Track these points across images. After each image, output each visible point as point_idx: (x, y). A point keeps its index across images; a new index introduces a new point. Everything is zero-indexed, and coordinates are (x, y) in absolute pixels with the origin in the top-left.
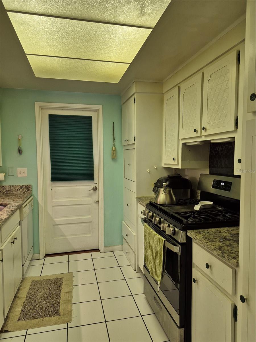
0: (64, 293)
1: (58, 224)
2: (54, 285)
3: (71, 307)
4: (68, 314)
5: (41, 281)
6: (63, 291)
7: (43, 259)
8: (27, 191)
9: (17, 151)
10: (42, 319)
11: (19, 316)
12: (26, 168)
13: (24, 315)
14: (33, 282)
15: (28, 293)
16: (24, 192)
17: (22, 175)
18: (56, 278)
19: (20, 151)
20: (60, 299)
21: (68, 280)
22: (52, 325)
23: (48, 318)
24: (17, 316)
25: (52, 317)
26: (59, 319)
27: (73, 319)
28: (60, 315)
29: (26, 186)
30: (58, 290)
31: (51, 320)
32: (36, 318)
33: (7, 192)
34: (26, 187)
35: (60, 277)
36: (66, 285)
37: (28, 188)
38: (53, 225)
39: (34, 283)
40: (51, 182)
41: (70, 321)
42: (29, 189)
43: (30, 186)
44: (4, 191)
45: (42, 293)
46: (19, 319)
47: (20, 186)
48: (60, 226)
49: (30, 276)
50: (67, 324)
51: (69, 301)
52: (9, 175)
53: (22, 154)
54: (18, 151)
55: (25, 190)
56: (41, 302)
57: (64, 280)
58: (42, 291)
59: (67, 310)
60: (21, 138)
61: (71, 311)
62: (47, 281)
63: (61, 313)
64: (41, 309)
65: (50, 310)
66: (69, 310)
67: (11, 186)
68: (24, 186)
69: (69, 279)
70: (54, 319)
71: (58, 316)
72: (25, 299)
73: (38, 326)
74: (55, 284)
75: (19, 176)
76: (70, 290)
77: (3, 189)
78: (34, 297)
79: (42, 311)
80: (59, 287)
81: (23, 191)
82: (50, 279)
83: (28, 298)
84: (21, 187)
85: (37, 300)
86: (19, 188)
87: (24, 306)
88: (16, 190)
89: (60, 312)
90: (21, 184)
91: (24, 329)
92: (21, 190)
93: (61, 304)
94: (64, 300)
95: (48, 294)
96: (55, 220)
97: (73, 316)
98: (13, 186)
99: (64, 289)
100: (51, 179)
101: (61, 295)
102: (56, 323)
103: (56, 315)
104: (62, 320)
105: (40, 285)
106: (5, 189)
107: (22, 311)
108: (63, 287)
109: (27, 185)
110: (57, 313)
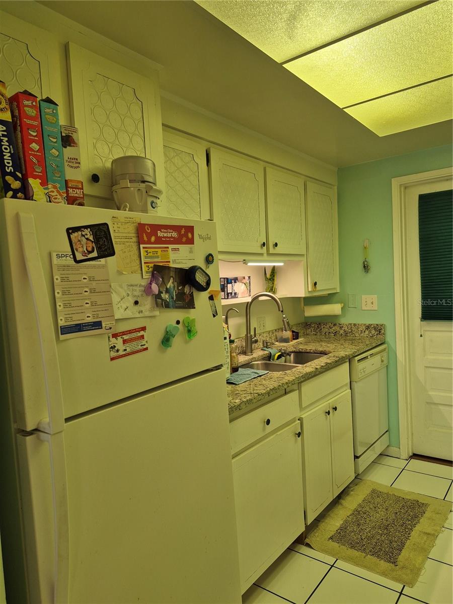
0: (418, 532)
1: (437, 402)
2: (407, 511)
3: (423, 562)
4: (411, 570)
5: (388, 494)
6: (418, 528)
7: (407, 460)
8: (377, 334)
9: (361, 266)
10: (364, 554)
11: (333, 533)
12: (376, 296)
13: (340, 536)
14: (374, 491)
15: (360, 505)
16: (372, 336)
17: (369, 307)
18: (415, 501)
19: (366, 268)
20: (407, 538)
21: (438, 513)
22: (377, 573)
23: (374, 559)
24: (331, 531)
25: (382, 561)
26: (393, 570)
27: (418, 584)
28: (395, 564)
29: (375, 325)
30: (410, 522)
31: (377, 565)
32: (356, 548)
33: (346, 333)
34: (375, 329)
35: (424, 502)
36: (429, 519)
37: (379, 329)
38: (427, 403)
39: (375, 493)
40: (421, 321)
41: (411, 584)
42: (380, 332)
43: (382, 327)
44: (342, 332)
45: (382, 513)
46: (331, 538)
47: (365, 325)
48: (441, 407)
49: (374, 480)
50: (404, 586)
51: (424, 551)
52: (349, 306)
53: (370, 271)
54: (363, 267)
55: (373, 332)
56: (374, 528)
57: (428, 509)
58: (382, 512)
59: (413, 562)
60: (368, 245)
61: (419, 570)
62: (398, 499)
63: (400, 564)
64: (369, 538)
65: (383, 549)
66: (417, 565)
67: (352, 325)
68: (372, 326)
69: (440, 512)
70: (384, 565)
71: (391, 565)
72: (351, 512)
73: (354, 562)
74: (410, 510)
75: (364, 308)
76: (433, 532)
77: (341, 328)
78: (365, 515)
79: (369, 543)
80: (415, 518)
81: (370, 335)
82: (404, 497)
83: (357, 512)
84: (368, 327)
85: (368, 521)
86: (364, 328)
87: (346, 521)
88: (360, 332)
89: (398, 560)
90: (368, 323)
91: (333, 556)
92: (367, 332)
93: (405, 547)
94: (414, 544)
95: (390, 520)
96: (431, 393)
97: (420, 579)
98: (355, 325)
99: (423, 525)
100: (420, 316)
101: (413, 533)
102: (384, 574)
103: (389, 562)
104: (396, 575)
105: (383, 500)
106: (343, 329)
107: (341, 529)
108: (421, 520)
109: (377, 325)
110: (392, 559)
